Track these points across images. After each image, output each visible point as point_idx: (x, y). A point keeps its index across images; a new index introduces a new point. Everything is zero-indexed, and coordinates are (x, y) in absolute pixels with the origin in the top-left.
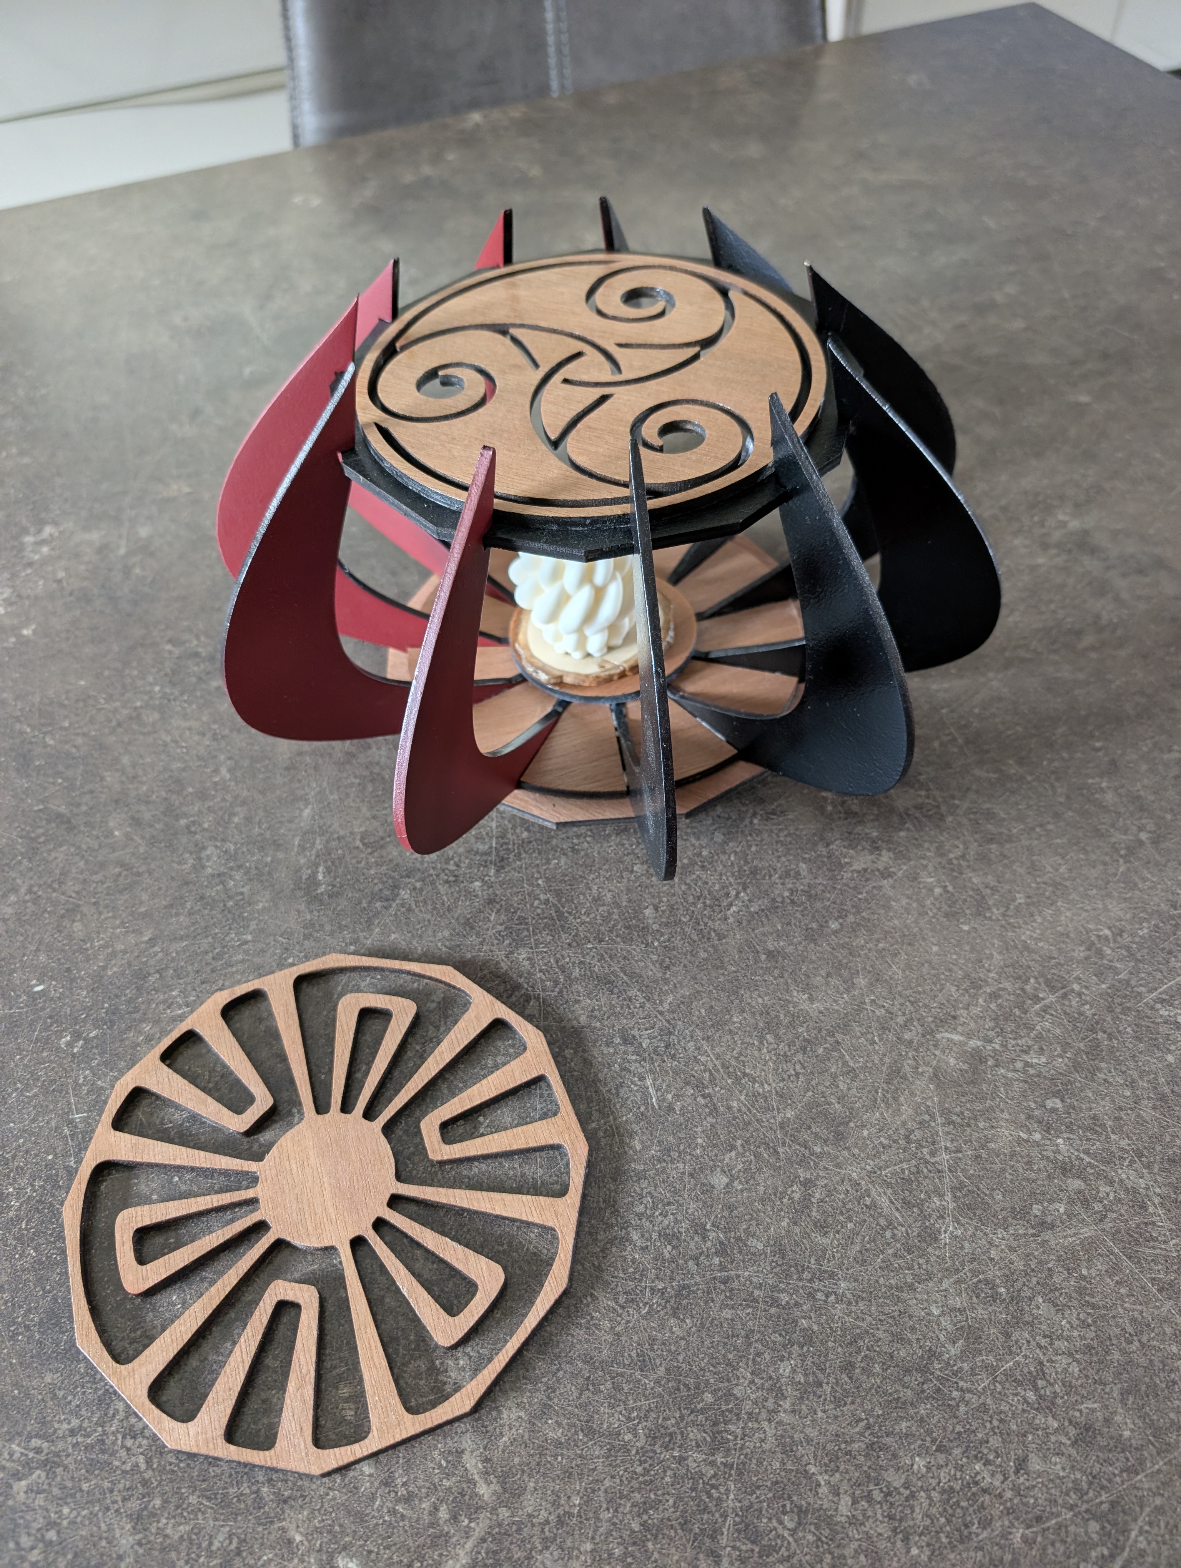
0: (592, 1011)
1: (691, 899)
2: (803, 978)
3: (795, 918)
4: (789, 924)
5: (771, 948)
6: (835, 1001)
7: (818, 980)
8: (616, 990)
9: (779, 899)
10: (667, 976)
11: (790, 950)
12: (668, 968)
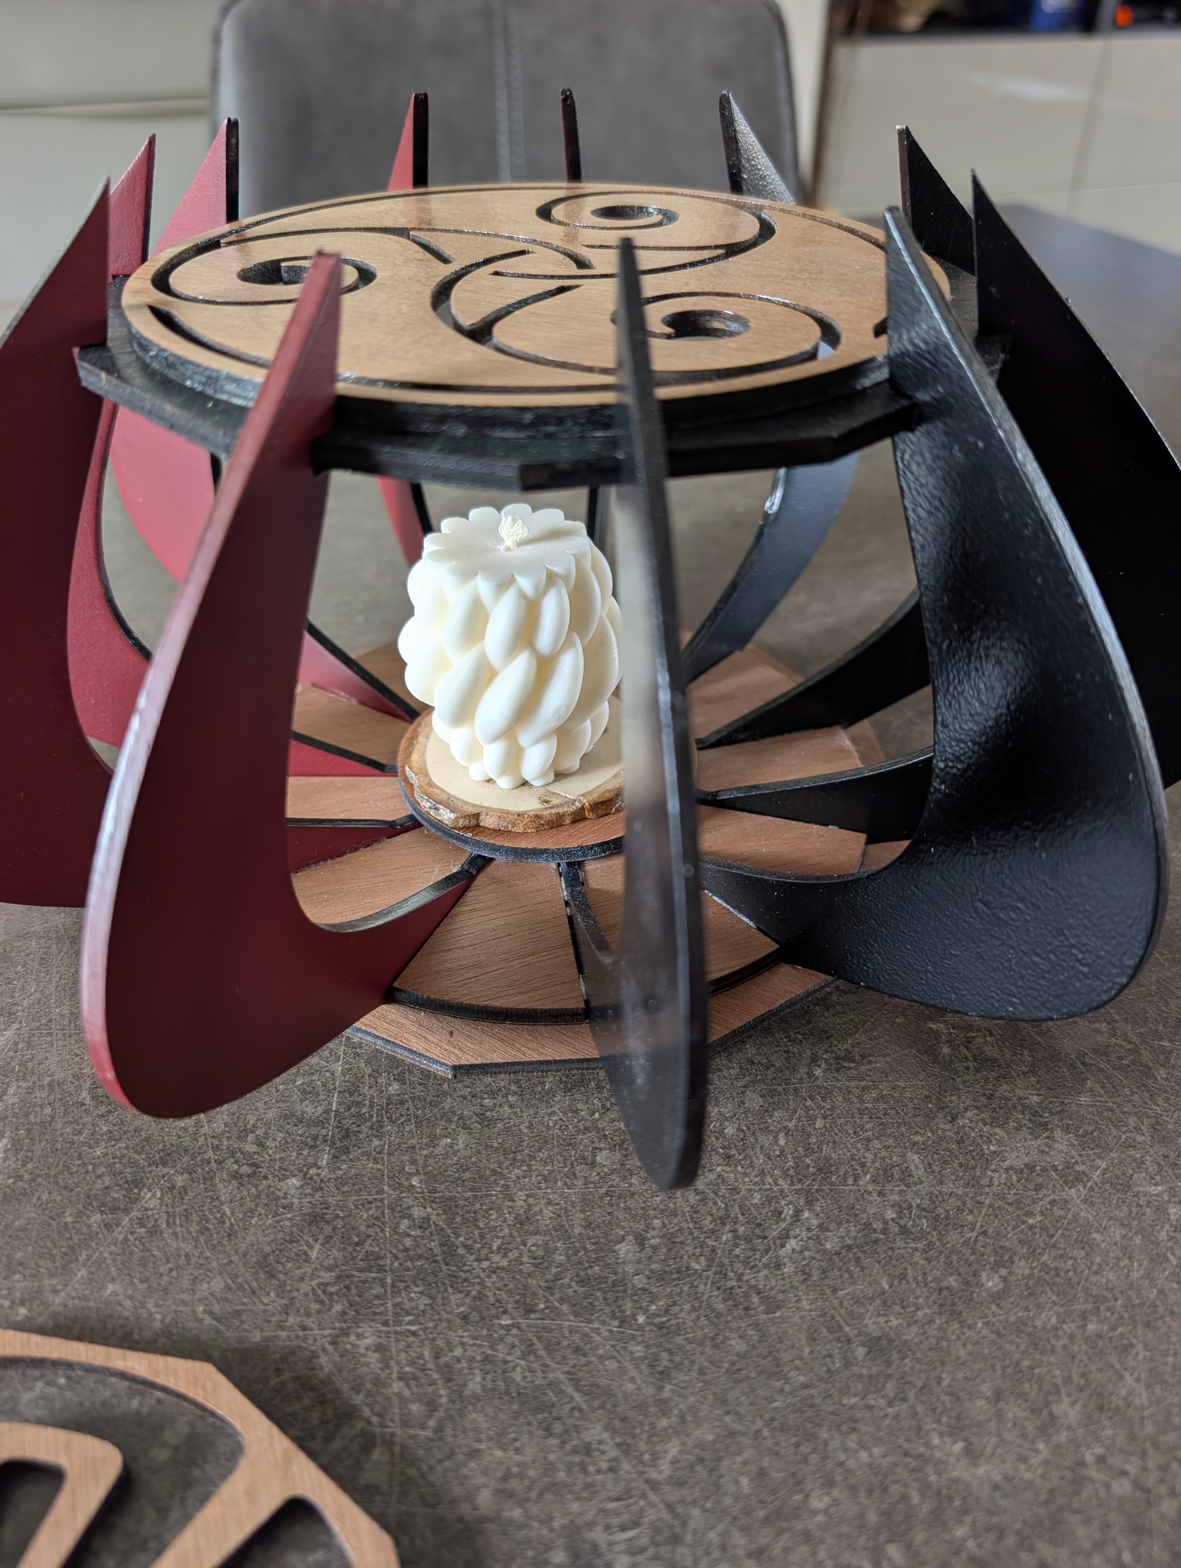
0: (506, 1478)
1: (707, 1223)
2: (947, 1399)
3: (914, 1265)
4: (903, 1277)
5: (873, 1330)
6: (1022, 1459)
7: (979, 1408)
8: (557, 1428)
9: (878, 1225)
10: (666, 1394)
11: (912, 1334)
12: (665, 1375)
